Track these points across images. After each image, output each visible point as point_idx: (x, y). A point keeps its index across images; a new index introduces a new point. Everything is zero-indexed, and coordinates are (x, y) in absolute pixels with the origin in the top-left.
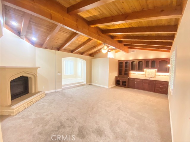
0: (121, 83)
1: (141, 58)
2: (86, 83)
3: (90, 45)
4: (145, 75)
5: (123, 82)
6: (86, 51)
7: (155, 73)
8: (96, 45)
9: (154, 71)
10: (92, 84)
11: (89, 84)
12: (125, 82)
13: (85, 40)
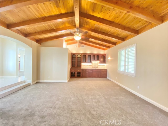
0: (76, 75)
1: (88, 52)
2: (32, 82)
3: (49, 25)
4: (92, 66)
5: (77, 73)
6: (36, 33)
7: (98, 64)
8: (57, 29)
9: (97, 63)
10: (41, 81)
11: (35, 82)
12: (80, 73)
13: (49, 15)
